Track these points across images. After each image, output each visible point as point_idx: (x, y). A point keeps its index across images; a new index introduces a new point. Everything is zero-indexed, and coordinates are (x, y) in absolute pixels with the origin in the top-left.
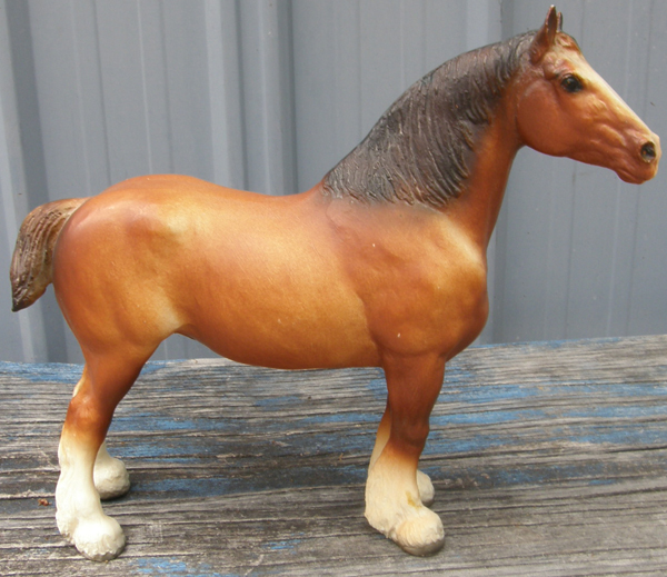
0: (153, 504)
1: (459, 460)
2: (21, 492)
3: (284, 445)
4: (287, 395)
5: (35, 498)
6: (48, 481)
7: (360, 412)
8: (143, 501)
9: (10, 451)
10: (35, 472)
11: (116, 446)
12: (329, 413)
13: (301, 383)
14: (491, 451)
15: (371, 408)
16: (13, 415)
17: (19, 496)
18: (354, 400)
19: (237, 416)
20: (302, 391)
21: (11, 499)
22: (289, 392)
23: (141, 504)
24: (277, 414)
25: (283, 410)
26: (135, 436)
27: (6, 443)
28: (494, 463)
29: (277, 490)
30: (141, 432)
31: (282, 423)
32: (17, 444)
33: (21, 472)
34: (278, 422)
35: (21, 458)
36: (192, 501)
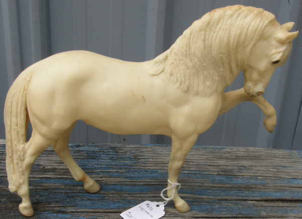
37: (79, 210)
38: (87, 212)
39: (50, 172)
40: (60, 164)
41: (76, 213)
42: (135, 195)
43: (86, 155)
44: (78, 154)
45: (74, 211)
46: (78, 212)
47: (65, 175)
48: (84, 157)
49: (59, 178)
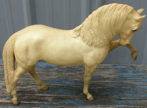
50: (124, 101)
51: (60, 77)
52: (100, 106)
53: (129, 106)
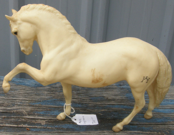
0: (63, 132)
1: (158, 125)
2: (20, 125)
3: (101, 114)
4: (100, 96)
5: (25, 127)
6: (28, 122)
7: (124, 105)
8: (60, 131)
9: (14, 110)
10: (23, 118)
11: (47, 110)
12: (114, 104)
13: (103, 92)
14: (168, 123)
15: (128, 104)
16: (12, 96)
17: (19, 126)
18: (122, 100)
19: (85, 103)
20: (104, 95)
21: (17, 127)
22: (100, 95)
23: (59, 132)
24: (98, 103)
25: (100, 102)
26: (53, 107)
27: (12, 106)
28: (170, 128)
29: (102, 131)
30: (55, 106)
31: (100, 106)
32: (15, 107)
33: (19, 118)
34: (98, 106)
35: (18, 112)
36: (75, 133)
37: (141, 123)
38: (145, 124)
39: (112, 101)
40: (116, 96)
41: (139, 125)
42: (168, 114)
43: (128, 90)
44: (122, 90)
45: (138, 124)
46: (140, 124)
47: (122, 103)
48: (127, 92)
49: (119, 104)
50: (136, 127)
51: (54, 97)
52: (107, 131)
53: (144, 132)
